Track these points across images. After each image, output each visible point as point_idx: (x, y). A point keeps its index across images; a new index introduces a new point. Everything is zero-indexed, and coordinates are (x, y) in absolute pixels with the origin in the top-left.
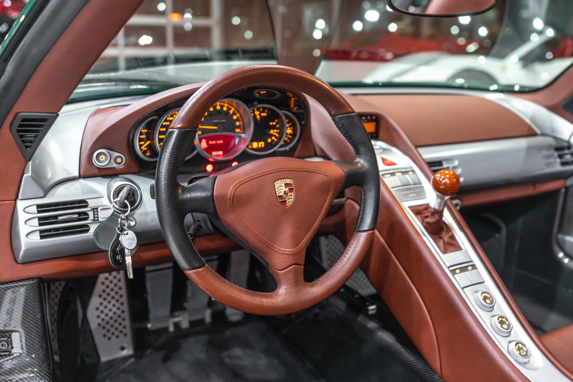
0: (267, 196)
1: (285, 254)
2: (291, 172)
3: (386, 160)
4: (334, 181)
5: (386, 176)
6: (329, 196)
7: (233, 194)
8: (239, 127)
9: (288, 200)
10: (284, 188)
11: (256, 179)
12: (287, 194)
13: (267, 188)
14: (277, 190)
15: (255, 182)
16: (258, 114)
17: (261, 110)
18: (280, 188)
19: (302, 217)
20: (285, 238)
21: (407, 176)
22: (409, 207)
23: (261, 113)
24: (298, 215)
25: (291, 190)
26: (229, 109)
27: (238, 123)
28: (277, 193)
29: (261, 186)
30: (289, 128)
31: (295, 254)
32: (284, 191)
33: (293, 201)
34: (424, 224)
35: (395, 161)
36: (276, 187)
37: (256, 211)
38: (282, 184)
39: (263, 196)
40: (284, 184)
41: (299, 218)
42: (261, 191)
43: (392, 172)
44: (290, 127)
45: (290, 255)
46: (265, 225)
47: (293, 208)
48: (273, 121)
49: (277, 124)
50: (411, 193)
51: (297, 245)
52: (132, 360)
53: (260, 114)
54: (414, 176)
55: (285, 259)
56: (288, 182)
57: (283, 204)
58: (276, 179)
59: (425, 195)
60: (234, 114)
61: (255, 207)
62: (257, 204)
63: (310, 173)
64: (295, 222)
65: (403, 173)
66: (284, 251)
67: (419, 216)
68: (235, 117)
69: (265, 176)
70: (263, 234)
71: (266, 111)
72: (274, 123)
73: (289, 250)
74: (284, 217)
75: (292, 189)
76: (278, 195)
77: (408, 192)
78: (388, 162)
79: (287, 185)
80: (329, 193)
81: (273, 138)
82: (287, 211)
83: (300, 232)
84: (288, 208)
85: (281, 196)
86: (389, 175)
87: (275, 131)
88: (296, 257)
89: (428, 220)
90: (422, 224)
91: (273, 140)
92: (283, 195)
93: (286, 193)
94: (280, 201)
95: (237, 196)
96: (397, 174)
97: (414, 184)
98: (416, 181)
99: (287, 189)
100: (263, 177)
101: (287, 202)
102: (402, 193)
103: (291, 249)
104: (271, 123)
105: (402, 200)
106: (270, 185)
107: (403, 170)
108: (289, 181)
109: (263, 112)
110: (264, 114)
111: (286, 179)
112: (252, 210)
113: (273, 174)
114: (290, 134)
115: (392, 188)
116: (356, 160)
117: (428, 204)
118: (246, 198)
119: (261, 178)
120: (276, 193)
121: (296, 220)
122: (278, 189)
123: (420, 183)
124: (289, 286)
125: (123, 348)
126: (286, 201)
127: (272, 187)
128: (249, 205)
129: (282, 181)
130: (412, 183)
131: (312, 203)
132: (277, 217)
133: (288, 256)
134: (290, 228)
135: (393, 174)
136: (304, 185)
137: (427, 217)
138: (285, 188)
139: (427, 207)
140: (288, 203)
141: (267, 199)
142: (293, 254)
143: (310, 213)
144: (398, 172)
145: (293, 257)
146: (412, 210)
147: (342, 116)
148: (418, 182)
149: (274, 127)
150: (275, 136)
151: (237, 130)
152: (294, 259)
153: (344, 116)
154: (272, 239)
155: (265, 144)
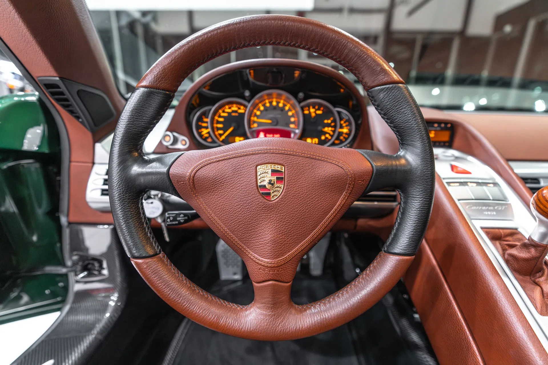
0: (244, 183)
1: (260, 264)
2: (285, 156)
3: (456, 167)
4: (352, 176)
5: (452, 184)
6: (342, 196)
7: (195, 174)
8: (293, 123)
9: (273, 193)
10: (270, 176)
11: (232, 160)
12: (273, 184)
13: (246, 173)
14: (259, 177)
15: (230, 162)
16: (313, 112)
17: (317, 107)
18: (263, 175)
19: (293, 219)
20: (262, 243)
21: (485, 188)
22: (482, 228)
23: (316, 110)
24: (287, 216)
25: (280, 180)
26: (285, 105)
27: (292, 119)
28: (259, 181)
29: (238, 169)
30: (345, 128)
31: (274, 267)
32: (270, 180)
33: (282, 195)
34: (506, 256)
35: (469, 170)
36: (259, 174)
37: (226, 202)
38: (267, 171)
39: (237, 182)
40: (270, 170)
41: (288, 220)
42: (236, 176)
43: (462, 180)
44: (346, 126)
45: (267, 268)
46: (236, 221)
47: (280, 205)
48: (328, 119)
49: (332, 122)
50: (488, 210)
51: (278, 255)
52: (239, 284)
53: (315, 112)
54: (496, 189)
55: (259, 270)
56: (278, 169)
57: (266, 196)
58: (260, 162)
59: (513, 216)
60: (290, 110)
61: (225, 195)
62: (228, 192)
63: (316, 161)
64: (280, 224)
65: (478, 184)
66: (259, 260)
67: (497, 243)
68: (290, 114)
69: (246, 157)
70: (233, 231)
71: (322, 109)
72: (329, 121)
73: (266, 260)
74: (265, 215)
75: (282, 178)
76: (259, 184)
77: (484, 208)
78: (459, 169)
79: (274, 172)
80: (344, 192)
81: (327, 136)
82: (269, 209)
83: (287, 239)
84: (272, 204)
85: (265, 186)
86: (458, 184)
87: (330, 129)
88: (274, 271)
89: (514, 252)
90: (503, 256)
91: (326, 138)
92: (267, 186)
93: (272, 182)
94: (261, 192)
95: (199, 177)
96: (469, 184)
97: (493, 200)
98: (499, 195)
99: (274, 178)
100: (243, 158)
101: (272, 195)
102: (475, 208)
103: (268, 260)
104: (326, 121)
105: (472, 218)
106: (250, 169)
107: (480, 181)
108: (278, 167)
109: (319, 109)
110: (319, 112)
111: (275, 165)
112: (220, 198)
113: (257, 156)
114: (346, 134)
115: (459, 200)
116: (399, 153)
117: (516, 229)
118: (212, 182)
119: (240, 159)
120: (257, 181)
121: (283, 222)
122: (261, 175)
123: (505, 199)
124: (263, 305)
125: (235, 274)
126: (269, 194)
127: (253, 172)
128: (217, 191)
129: (269, 166)
130: (491, 198)
131: (311, 202)
132: (254, 213)
133: (264, 268)
134: (270, 231)
135: (462, 184)
136: (303, 175)
137: (512, 246)
138: (272, 175)
139: (514, 233)
140: (273, 197)
141: (243, 187)
142: (271, 267)
143: (308, 215)
144: (471, 182)
145: (270, 271)
146: (487, 233)
147: (382, 87)
148: (502, 198)
149: (329, 125)
150: (329, 134)
151: (292, 126)
152: (272, 274)
153: (385, 88)
154: (246, 240)
155: (319, 141)
